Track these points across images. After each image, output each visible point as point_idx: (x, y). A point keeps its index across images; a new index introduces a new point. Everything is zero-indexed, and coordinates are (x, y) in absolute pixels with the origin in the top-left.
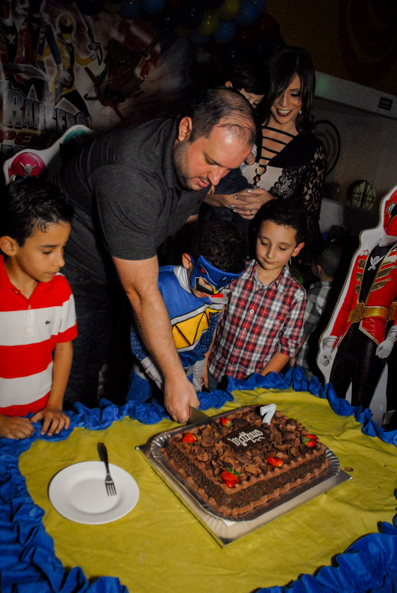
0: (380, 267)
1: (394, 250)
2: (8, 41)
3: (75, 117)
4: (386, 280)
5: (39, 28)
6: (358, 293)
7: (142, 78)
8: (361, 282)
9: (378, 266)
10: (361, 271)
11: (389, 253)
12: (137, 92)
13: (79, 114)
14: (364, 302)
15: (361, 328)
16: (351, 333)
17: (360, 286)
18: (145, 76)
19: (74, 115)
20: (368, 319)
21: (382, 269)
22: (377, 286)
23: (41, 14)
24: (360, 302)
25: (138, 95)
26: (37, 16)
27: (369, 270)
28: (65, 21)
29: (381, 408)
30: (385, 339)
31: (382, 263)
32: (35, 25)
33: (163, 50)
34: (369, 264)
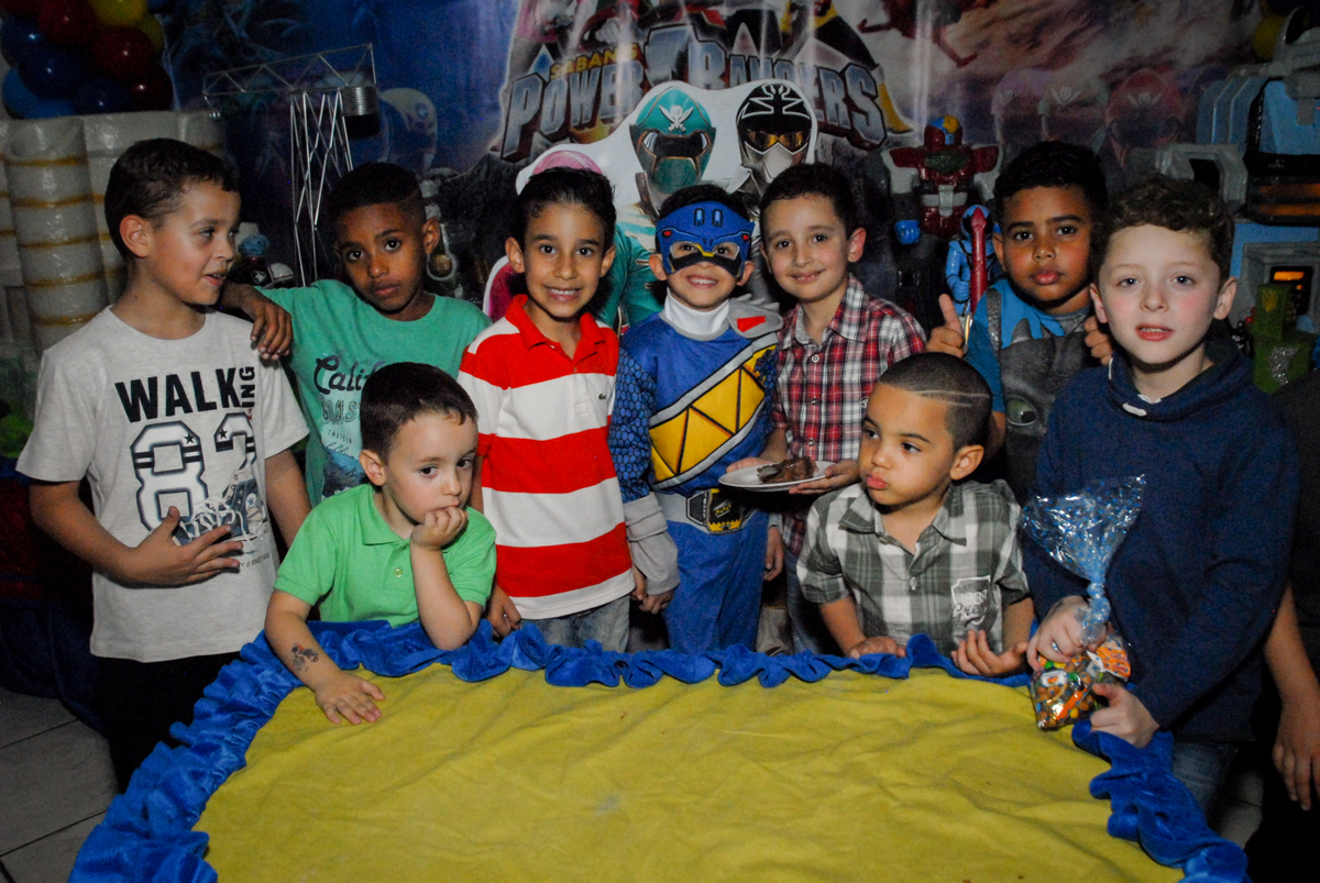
3: (842, 75)
13: (850, 67)
19: (839, 70)
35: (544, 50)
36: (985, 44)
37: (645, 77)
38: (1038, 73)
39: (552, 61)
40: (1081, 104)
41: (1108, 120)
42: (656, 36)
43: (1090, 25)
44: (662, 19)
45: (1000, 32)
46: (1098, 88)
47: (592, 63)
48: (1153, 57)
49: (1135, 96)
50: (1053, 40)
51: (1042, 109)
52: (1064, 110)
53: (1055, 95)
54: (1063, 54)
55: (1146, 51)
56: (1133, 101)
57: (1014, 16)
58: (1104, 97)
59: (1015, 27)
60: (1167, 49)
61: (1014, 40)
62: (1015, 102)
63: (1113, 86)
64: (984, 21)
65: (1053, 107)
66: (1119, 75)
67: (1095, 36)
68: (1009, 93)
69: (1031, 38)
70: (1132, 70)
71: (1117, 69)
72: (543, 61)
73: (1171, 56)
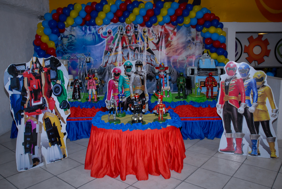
0: (230, 85)
1: (233, 80)
2: (129, 39)
4: (233, 88)
5: (137, 34)
6: (224, 92)
7: (171, 41)
8: (224, 89)
9: (229, 84)
10: (223, 86)
11: (231, 80)
12: (170, 45)
14: (228, 95)
15: (229, 102)
16: (226, 104)
17: (225, 90)
18: (172, 40)
20: (231, 100)
21: (231, 85)
22: (231, 90)
23: (138, 30)
24: (226, 94)
25: (170, 46)
26: (137, 31)
27: (226, 85)
28: (145, 30)
29: (248, 133)
30: (240, 107)
31: (230, 83)
32: (136, 33)
33: (178, 30)
34: (225, 84)
35: (109, 52)
36: (169, 52)
37: (123, 56)
38: (177, 56)
39: (110, 53)
40: (183, 60)
41: (187, 62)
42: (125, 50)
43: (183, 50)
44: (126, 48)
45: (171, 51)
46: (185, 58)
47: (116, 54)
48: (192, 54)
49: (190, 59)
50: (179, 51)
51: (178, 61)
52: (181, 61)
53: (179, 59)
54: (180, 53)
55: (191, 53)
56: (190, 60)
57: (173, 48)
58: (186, 59)
59: (174, 50)
60: (194, 53)
61: (173, 51)
62: (174, 60)
63: (187, 58)
64: (169, 49)
65: (179, 61)
66: (188, 56)
67: (184, 51)
68: (173, 59)
69: (176, 51)
70: (190, 56)
71: (187, 56)
72: (109, 53)
73: (194, 54)
